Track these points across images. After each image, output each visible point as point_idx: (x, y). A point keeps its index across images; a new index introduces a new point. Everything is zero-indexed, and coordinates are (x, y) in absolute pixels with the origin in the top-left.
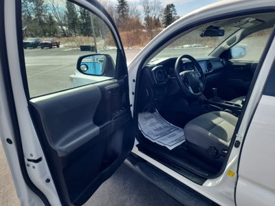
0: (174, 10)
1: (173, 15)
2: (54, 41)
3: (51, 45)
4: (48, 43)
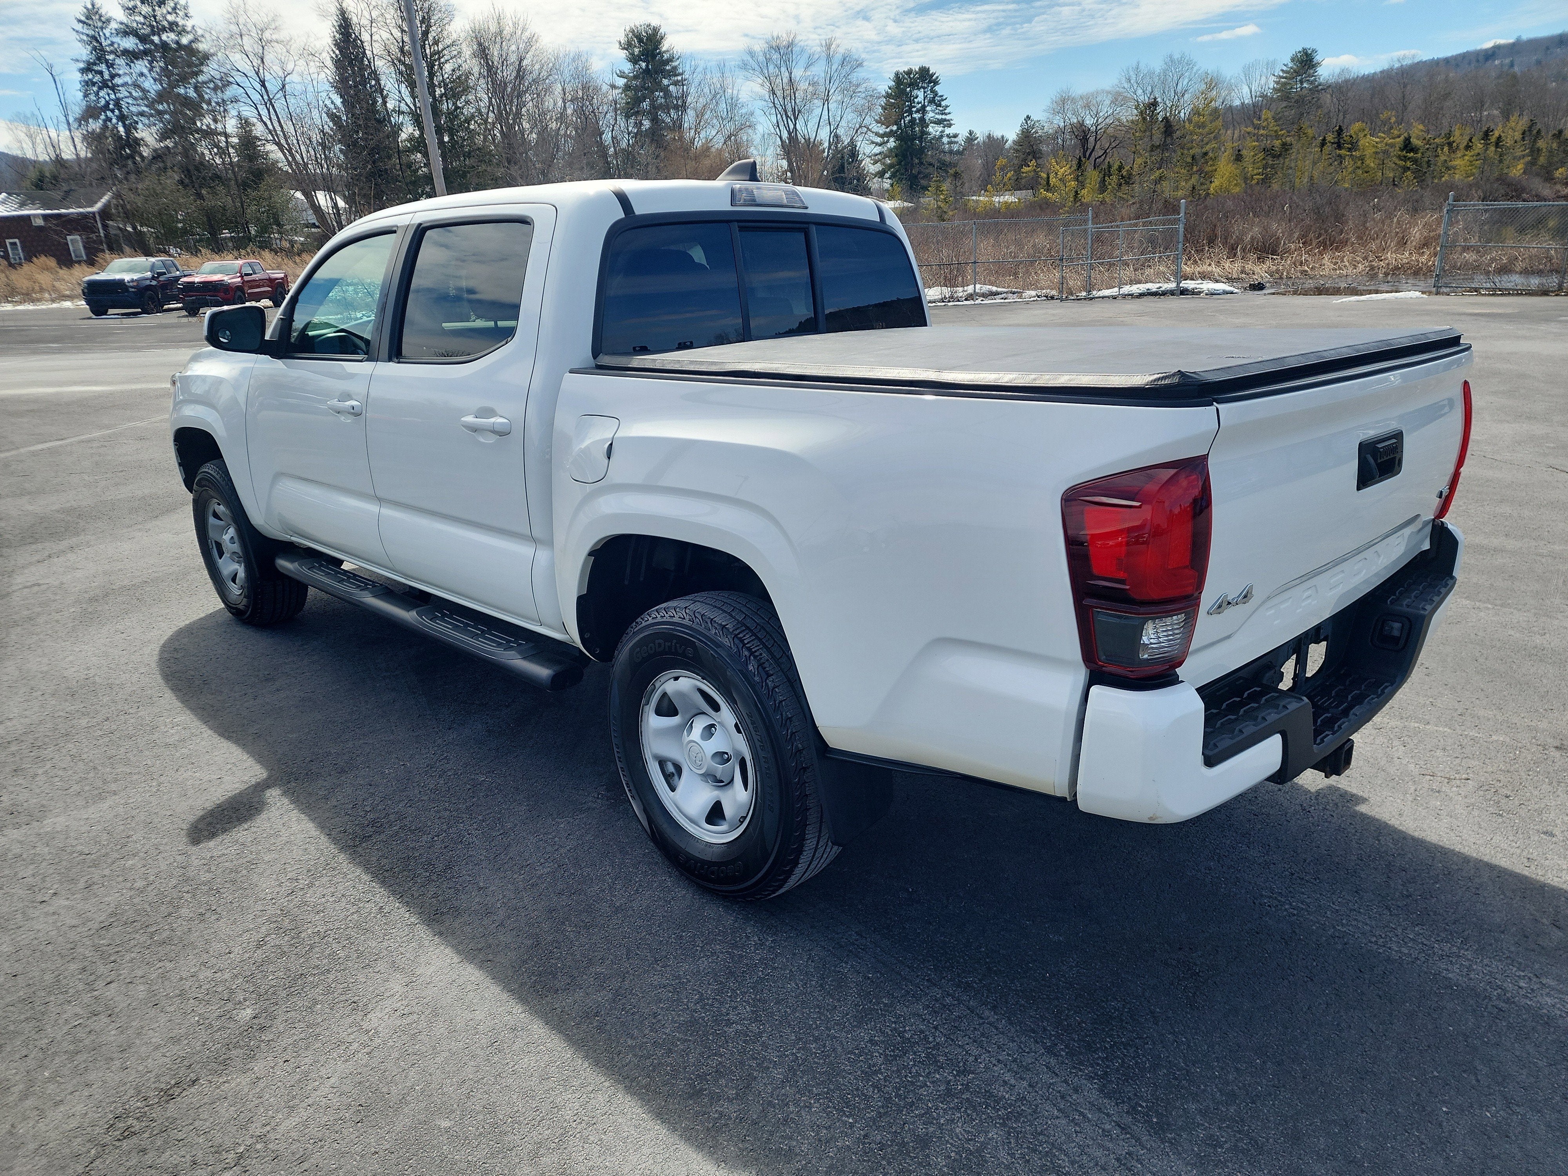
0: (936, 101)
1: (934, 130)
2: (255, 273)
3: (239, 293)
4: (221, 285)
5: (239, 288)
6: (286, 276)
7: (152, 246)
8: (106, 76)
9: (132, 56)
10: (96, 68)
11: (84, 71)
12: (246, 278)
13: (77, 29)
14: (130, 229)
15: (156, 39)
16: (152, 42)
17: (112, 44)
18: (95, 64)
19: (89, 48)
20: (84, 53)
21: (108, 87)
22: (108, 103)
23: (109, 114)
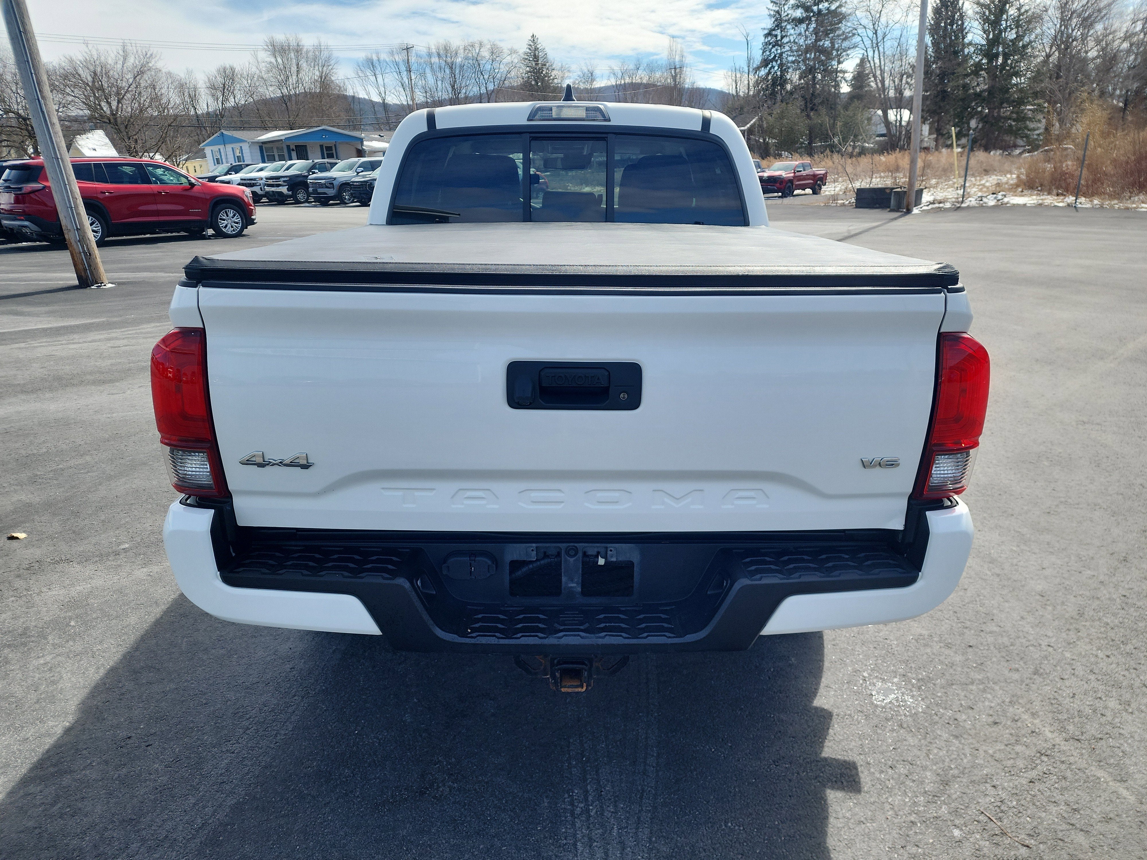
2: (804, 170)
3: (789, 184)
4: (780, 178)
5: (791, 181)
6: (826, 173)
7: (772, 152)
8: (779, 38)
9: (799, 21)
10: (774, 33)
11: (766, 36)
12: (798, 174)
13: (769, 7)
14: (761, 140)
15: (815, 8)
16: (812, 11)
17: (787, 15)
18: (774, 30)
19: (773, 20)
20: (769, 23)
21: (778, 45)
22: (775, 56)
23: (774, 63)
